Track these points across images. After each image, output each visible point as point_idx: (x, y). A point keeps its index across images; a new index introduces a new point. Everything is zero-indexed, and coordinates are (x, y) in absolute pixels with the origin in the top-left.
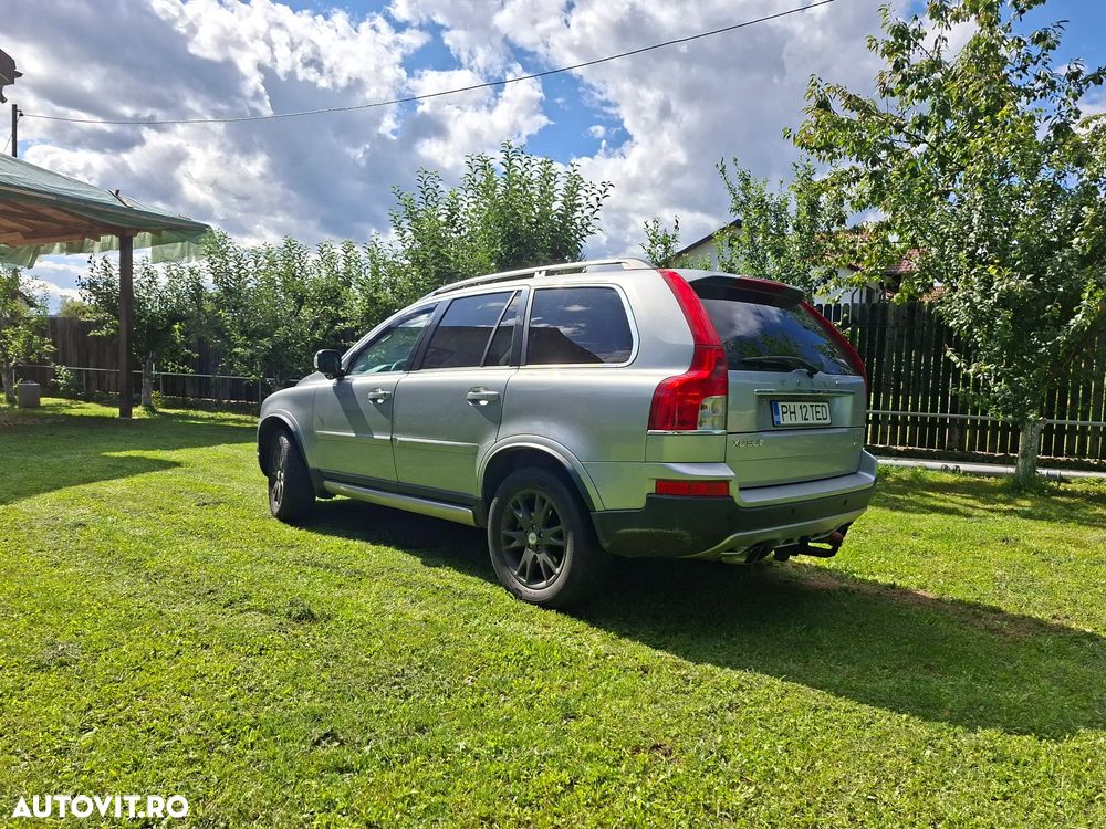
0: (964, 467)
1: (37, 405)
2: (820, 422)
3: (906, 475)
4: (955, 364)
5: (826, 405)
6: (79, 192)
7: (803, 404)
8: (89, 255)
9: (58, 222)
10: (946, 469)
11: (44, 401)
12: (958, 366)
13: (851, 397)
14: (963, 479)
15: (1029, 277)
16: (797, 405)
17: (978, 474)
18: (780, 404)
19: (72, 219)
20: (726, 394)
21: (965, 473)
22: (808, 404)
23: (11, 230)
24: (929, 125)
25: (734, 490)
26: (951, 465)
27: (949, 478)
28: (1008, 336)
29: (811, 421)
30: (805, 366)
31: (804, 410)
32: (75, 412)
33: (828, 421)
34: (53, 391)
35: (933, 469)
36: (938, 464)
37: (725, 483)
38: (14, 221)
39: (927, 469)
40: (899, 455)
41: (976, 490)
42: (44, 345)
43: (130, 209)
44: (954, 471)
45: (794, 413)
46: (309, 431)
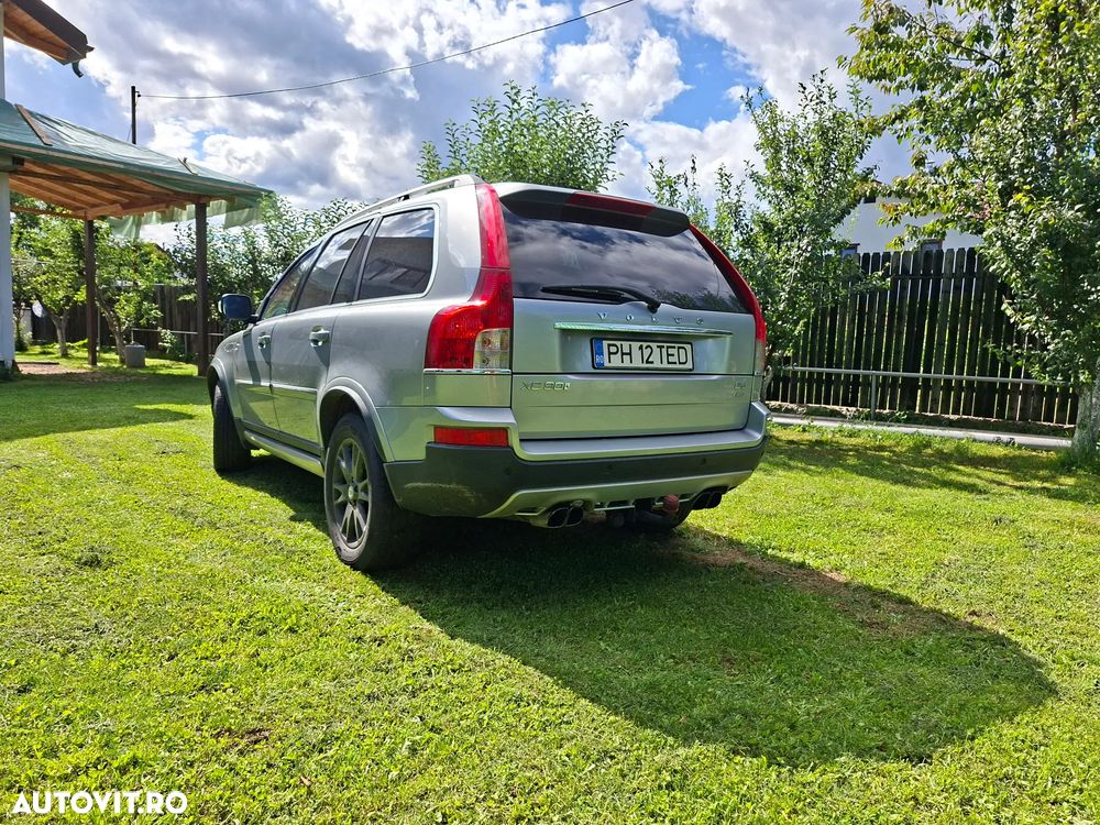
0: (1020, 439)
1: (143, 366)
2: (671, 366)
3: (948, 448)
4: (1010, 318)
5: (688, 347)
6: (150, 160)
7: (645, 344)
8: (175, 224)
9: (148, 193)
10: (998, 442)
11: (149, 362)
12: (1012, 321)
13: (728, 338)
14: (1017, 453)
15: (1077, 207)
16: (636, 345)
17: (1034, 448)
18: (605, 343)
19: (156, 189)
20: (511, 326)
21: (1020, 446)
22: (654, 345)
23: (113, 202)
24: (990, 36)
25: (514, 441)
26: (1005, 437)
27: (999, 451)
28: (1052, 280)
29: (657, 364)
30: (641, 297)
31: (647, 352)
32: (175, 372)
33: (689, 365)
34: (161, 353)
35: (983, 441)
36: (991, 436)
37: (502, 432)
38: (112, 193)
39: (975, 440)
40: (952, 424)
41: (1018, 466)
42: (152, 310)
43: (195, 176)
44: (1007, 444)
45: (630, 354)
46: (232, 381)
